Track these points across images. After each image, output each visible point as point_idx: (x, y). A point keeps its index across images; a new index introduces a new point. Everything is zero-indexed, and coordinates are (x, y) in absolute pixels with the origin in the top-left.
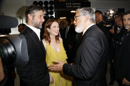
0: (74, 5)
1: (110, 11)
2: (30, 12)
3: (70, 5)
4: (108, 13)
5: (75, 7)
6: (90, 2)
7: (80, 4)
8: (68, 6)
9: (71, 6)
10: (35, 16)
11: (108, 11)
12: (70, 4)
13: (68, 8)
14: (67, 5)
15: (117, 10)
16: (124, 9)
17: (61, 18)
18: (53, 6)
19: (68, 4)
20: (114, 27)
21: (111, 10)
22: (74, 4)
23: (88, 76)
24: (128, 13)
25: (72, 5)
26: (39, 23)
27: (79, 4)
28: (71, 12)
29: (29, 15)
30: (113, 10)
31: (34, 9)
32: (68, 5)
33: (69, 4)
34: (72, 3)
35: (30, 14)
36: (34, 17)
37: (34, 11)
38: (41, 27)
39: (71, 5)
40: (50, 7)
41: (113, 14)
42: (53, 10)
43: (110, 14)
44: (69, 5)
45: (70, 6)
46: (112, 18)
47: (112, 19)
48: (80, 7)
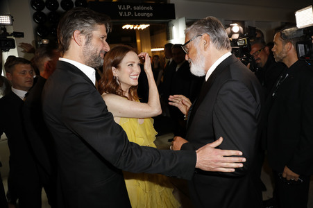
0: (138, 11)
3: (127, 11)
4: (228, 30)
5: (139, 14)
6: (173, 5)
7: (151, 8)
8: (124, 14)
9: (129, 13)
10: (92, 36)
11: (228, 26)
12: (128, 7)
13: (123, 18)
14: (121, 11)
19: (122, 7)
21: (236, 24)
22: (138, 8)
25: (133, 11)
26: (98, 52)
27: (148, 8)
28: (124, 27)
32: (123, 11)
33: (126, 7)
34: (132, 7)
39: (129, 10)
41: (239, 33)
43: (232, 33)
44: (125, 10)
45: (127, 14)
48: (151, 15)
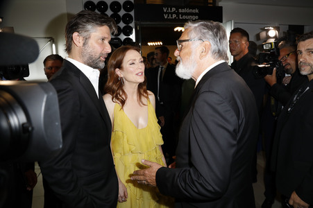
0: (183, 14)
1: (268, 31)
2: (78, 28)
3: (172, 14)
4: (263, 34)
5: (184, 17)
6: (221, 7)
7: (197, 11)
8: (168, 16)
9: (174, 16)
10: (89, 37)
11: (263, 30)
12: (174, 9)
13: (168, 20)
15: (286, 29)
16: (303, 26)
17: (149, 44)
18: (132, 13)
19: (168, 10)
20: (277, 69)
21: (270, 28)
22: (184, 11)
23: (210, 188)
24: (309, 38)
25: (178, 14)
27: (194, 11)
28: (175, 29)
29: (75, 34)
30: (277, 28)
31: (88, 21)
32: (168, 13)
33: (171, 10)
34: (177, 9)
35: (78, 32)
36: (86, 39)
37: (89, 27)
38: (102, 65)
39: (174, 13)
40: (124, 15)
41: (275, 37)
42: (132, 25)
43: (268, 37)
44: (170, 13)
45: (172, 16)
46: (273, 47)
47: (273, 49)
48: (197, 17)
